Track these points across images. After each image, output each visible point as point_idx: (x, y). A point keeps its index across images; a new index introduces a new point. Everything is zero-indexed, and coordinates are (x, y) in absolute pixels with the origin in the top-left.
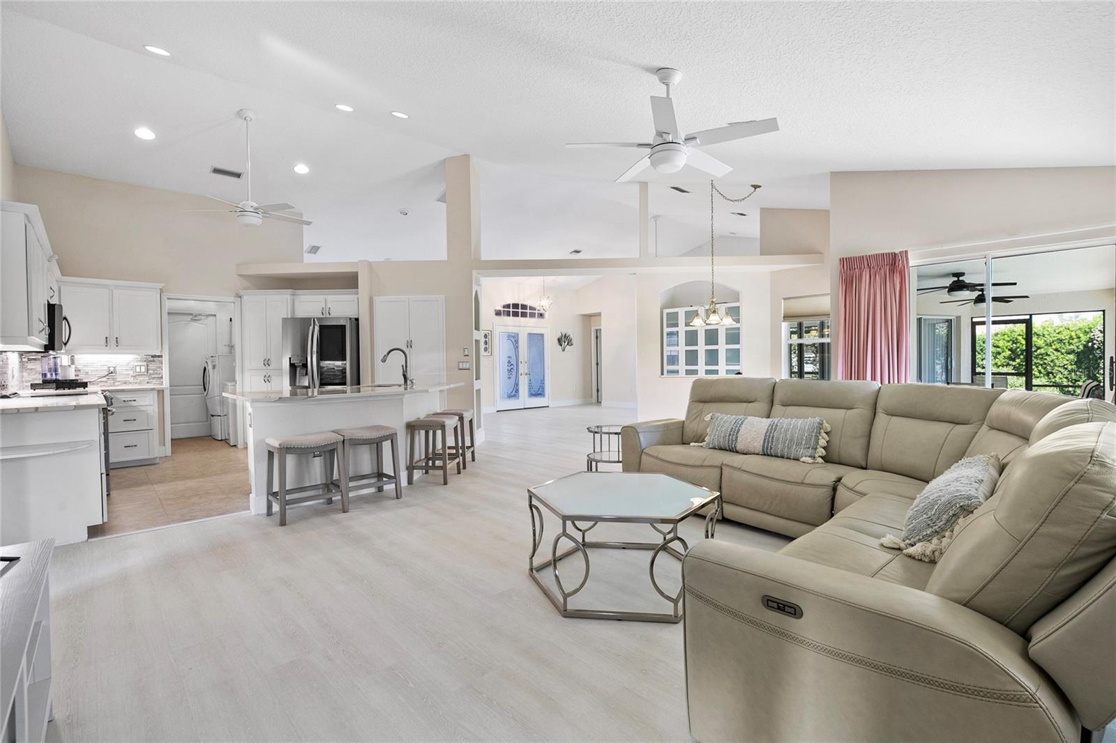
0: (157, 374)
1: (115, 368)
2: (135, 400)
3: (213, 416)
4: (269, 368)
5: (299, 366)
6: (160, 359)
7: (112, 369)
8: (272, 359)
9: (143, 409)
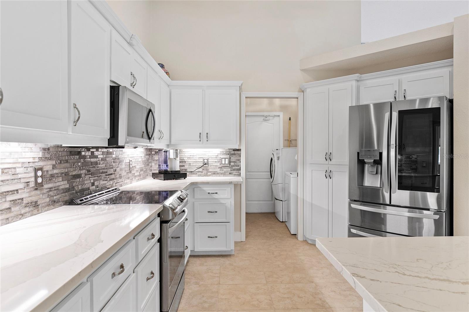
0: (236, 166)
1: (208, 160)
2: (216, 193)
3: (277, 199)
4: (330, 163)
5: (369, 163)
6: (239, 152)
7: (206, 161)
8: (334, 154)
9: (222, 201)
